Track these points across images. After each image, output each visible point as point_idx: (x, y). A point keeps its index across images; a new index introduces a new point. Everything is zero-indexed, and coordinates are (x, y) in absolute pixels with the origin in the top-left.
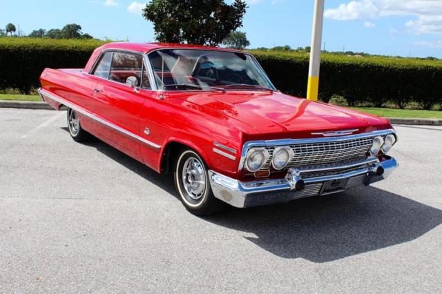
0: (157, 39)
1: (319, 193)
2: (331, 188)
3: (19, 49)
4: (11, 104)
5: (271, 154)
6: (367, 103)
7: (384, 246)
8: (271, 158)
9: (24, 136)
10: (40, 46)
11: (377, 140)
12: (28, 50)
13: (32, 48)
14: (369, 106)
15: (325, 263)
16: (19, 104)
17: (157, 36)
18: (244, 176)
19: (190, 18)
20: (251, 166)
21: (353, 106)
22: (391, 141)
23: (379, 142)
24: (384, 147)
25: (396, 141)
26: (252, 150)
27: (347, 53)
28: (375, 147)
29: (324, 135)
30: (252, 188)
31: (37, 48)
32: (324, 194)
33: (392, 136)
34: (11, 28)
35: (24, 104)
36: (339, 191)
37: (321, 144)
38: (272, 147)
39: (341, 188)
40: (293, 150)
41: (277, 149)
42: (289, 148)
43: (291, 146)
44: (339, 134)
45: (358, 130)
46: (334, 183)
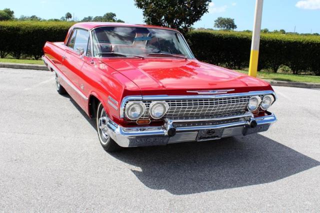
0: (145, 22)
1: (196, 139)
2: (207, 136)
3: (51, 29)
4: (33, 67)
5: (148, 106)
6: (309, 72)
7: (242, 186)
8: (148, 109)
9: (26, 89)
10: (65, 27)
11: (255, 99)
12: (56, 30)
13: (59, 28)
14: (311, 75)
15: (181, 196)
16: (37, 67)
17: (145, 19)
18: (126, 123)
19: (167, 7)
20: (131, 115)
21: (297, 74)
22: (270, 100)
23: (257, 101)
24: (263, 105)
25: (275, 100)
26: (130, 103)
27: (314, 34)
28: (252, 105)
29: (199, 93)
30: (136, 132)
31: (63, 29)
32: (201, 140)
33: (271, 96)
34: (69, 16)
35: (41, 67)
36: (216, 138)
37: (195, 100)
38: (150, 101)
39: (217, 137)
40: (168, 104)
41: (153, 103)
42: (164, 102)
43: (167, 101)
44: (213, 93)
45: (234, 90)
46: (209, 132)
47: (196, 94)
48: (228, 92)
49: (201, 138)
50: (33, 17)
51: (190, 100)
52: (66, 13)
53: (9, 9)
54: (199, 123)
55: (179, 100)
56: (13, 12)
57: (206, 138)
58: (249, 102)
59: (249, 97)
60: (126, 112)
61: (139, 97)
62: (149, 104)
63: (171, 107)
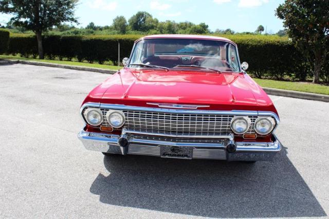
1: (160, 154)
2: (172, 153)
5: (106, 114)
11: (242, 120)
20: (91, 121)
23: (247, 122)
29: (160, 106)
34: (261, 29)
36: (186, 158)
37: (155, 113)
38: (107, 110)
39: (187, 156)
40: (125, 114)
41: (111, 111)
42: (121, 112)
43: (124, 111)
44: (177, 107)
45: (209, 106)
46: (174, 149)
47: (157, 107)
48: (199, 109)
49: (164, 154)
50: (228, 30)
51: (149, 112)
52: (259, 26)
53: (204, 24)
54: (163, 138)
55: (137, 111)
56: (207, 26)
57: (170, 155)
58: (231, 122)
59: (233, 117)
60: (86, 117)
61: (97, 105)
62: (106, 112)
63: (128, 117)
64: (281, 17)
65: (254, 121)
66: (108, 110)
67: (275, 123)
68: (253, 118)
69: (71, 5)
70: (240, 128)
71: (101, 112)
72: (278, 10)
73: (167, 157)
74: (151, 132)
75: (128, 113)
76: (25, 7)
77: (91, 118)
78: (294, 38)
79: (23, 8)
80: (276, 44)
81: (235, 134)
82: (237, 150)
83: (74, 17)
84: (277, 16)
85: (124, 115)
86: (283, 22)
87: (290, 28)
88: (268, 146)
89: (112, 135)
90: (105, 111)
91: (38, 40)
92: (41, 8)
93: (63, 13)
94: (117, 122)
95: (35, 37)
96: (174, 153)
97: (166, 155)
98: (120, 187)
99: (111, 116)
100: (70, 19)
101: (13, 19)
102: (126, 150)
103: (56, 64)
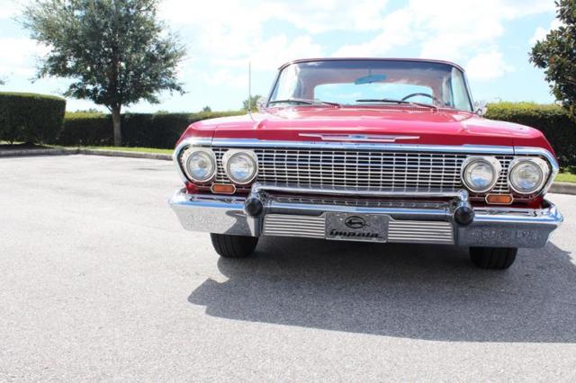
1: (326, 234)
2: (347, 229)
11: (483, 163)
23: (492, 168)
26: (193, 151)
28: (477, 176)
29: (323, 138)
32: (336, 238)
33: (540, 161)
36: (374, 240)
37: (315, 152)
38: (225, 148)
39: (376, 236)
40: (258, 156)
41: (232, 152)
42: (251, 152)
43: (257, 149)
44: (357, 139)
45: (418, 137)
46: (352, 221)
47: (319, 140)
49: (333, 233)
51: (303, 151)
54: (329, 200)
55: (281, 150)
57: (345, 234)
58: (462, 168)
59: (465, 157)
60: (185, 165)
61: (207, 141)
62: (222, 154)
63: (263, 161)
64: (541, 64)
65: (507, 166)
66: (226, 150)
67: (548, 170)
68: (504, 160)
69: (172, 60)
70: (479, 181)
71: (213, 154)
72: (535, 51)
73: (338, 238)
74: (307, 187)
75: (263, 154)
76: (95, 66)
77: (195, 166)
78: (566, 100)
79: (92, 68)
80: (534, 114)
81: (469, 191)
82: (475, 220)
83: (177, 83)
84: (533, 64)
85: (256, 158)
86: (545, 72)
87: (557, 82)
88: (536, 215)
89: (234, 198)
90: (220, 152)
91: (114, 121)
92: (121, 68)
93: (157, 75)
94: (242, 172)
95: (109, 116)
96: (351, 230)
97: (337, 234)
98: (247, 296)
99: (231, 160)
100: (169, 85)
101: (73, 86)
102: (260, 227)
103: (143, 153)
